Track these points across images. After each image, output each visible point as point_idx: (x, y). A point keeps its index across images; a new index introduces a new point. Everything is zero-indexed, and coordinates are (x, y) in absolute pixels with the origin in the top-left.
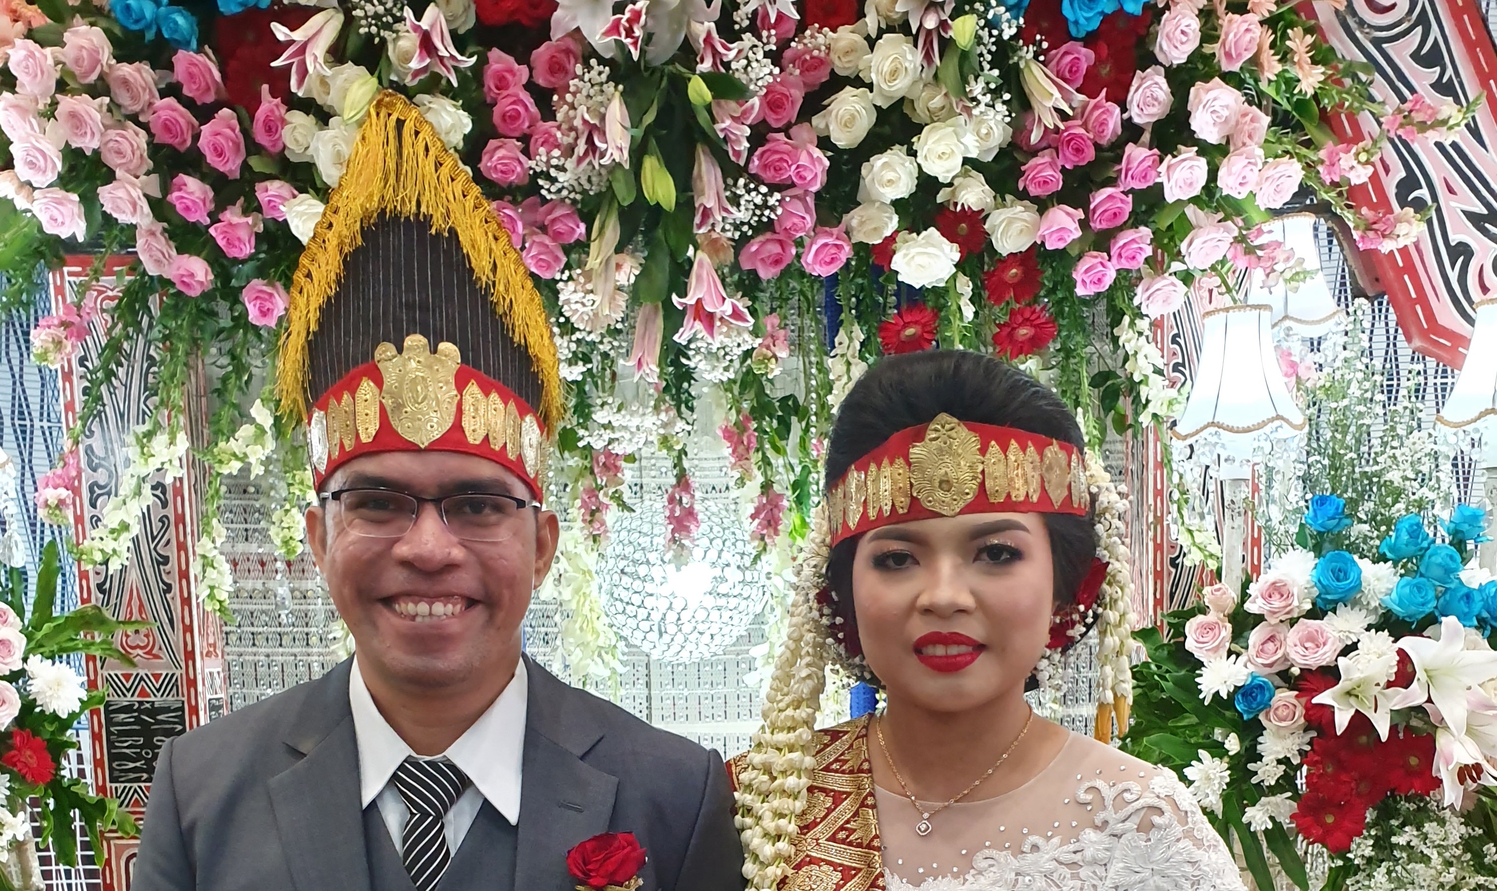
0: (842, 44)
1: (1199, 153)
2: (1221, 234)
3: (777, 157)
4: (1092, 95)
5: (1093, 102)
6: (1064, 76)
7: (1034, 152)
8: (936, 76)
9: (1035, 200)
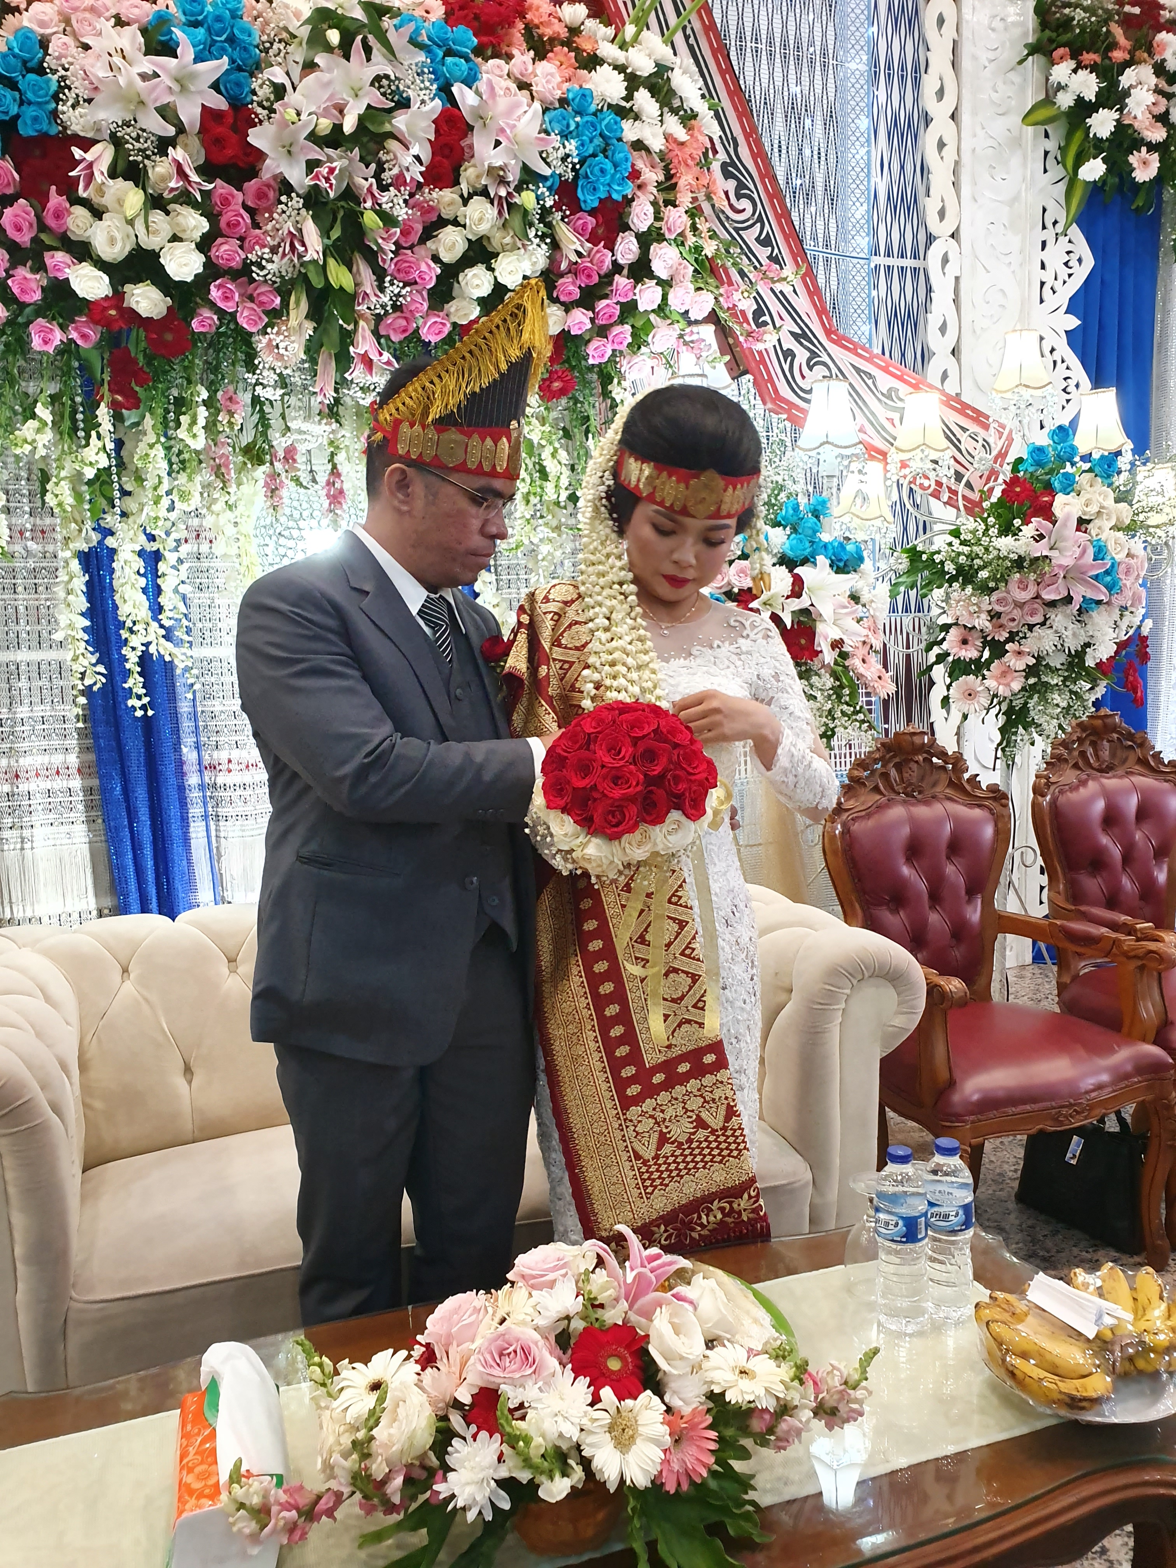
0: (447, 199)
1: (657, 284)
2: (671, 332)
3: (407, 265)
4: (595, 244)
5: (596, 249)
6: (579, 231)
7: (562, 275)
8: (504, 225)
9: (563, 304)
